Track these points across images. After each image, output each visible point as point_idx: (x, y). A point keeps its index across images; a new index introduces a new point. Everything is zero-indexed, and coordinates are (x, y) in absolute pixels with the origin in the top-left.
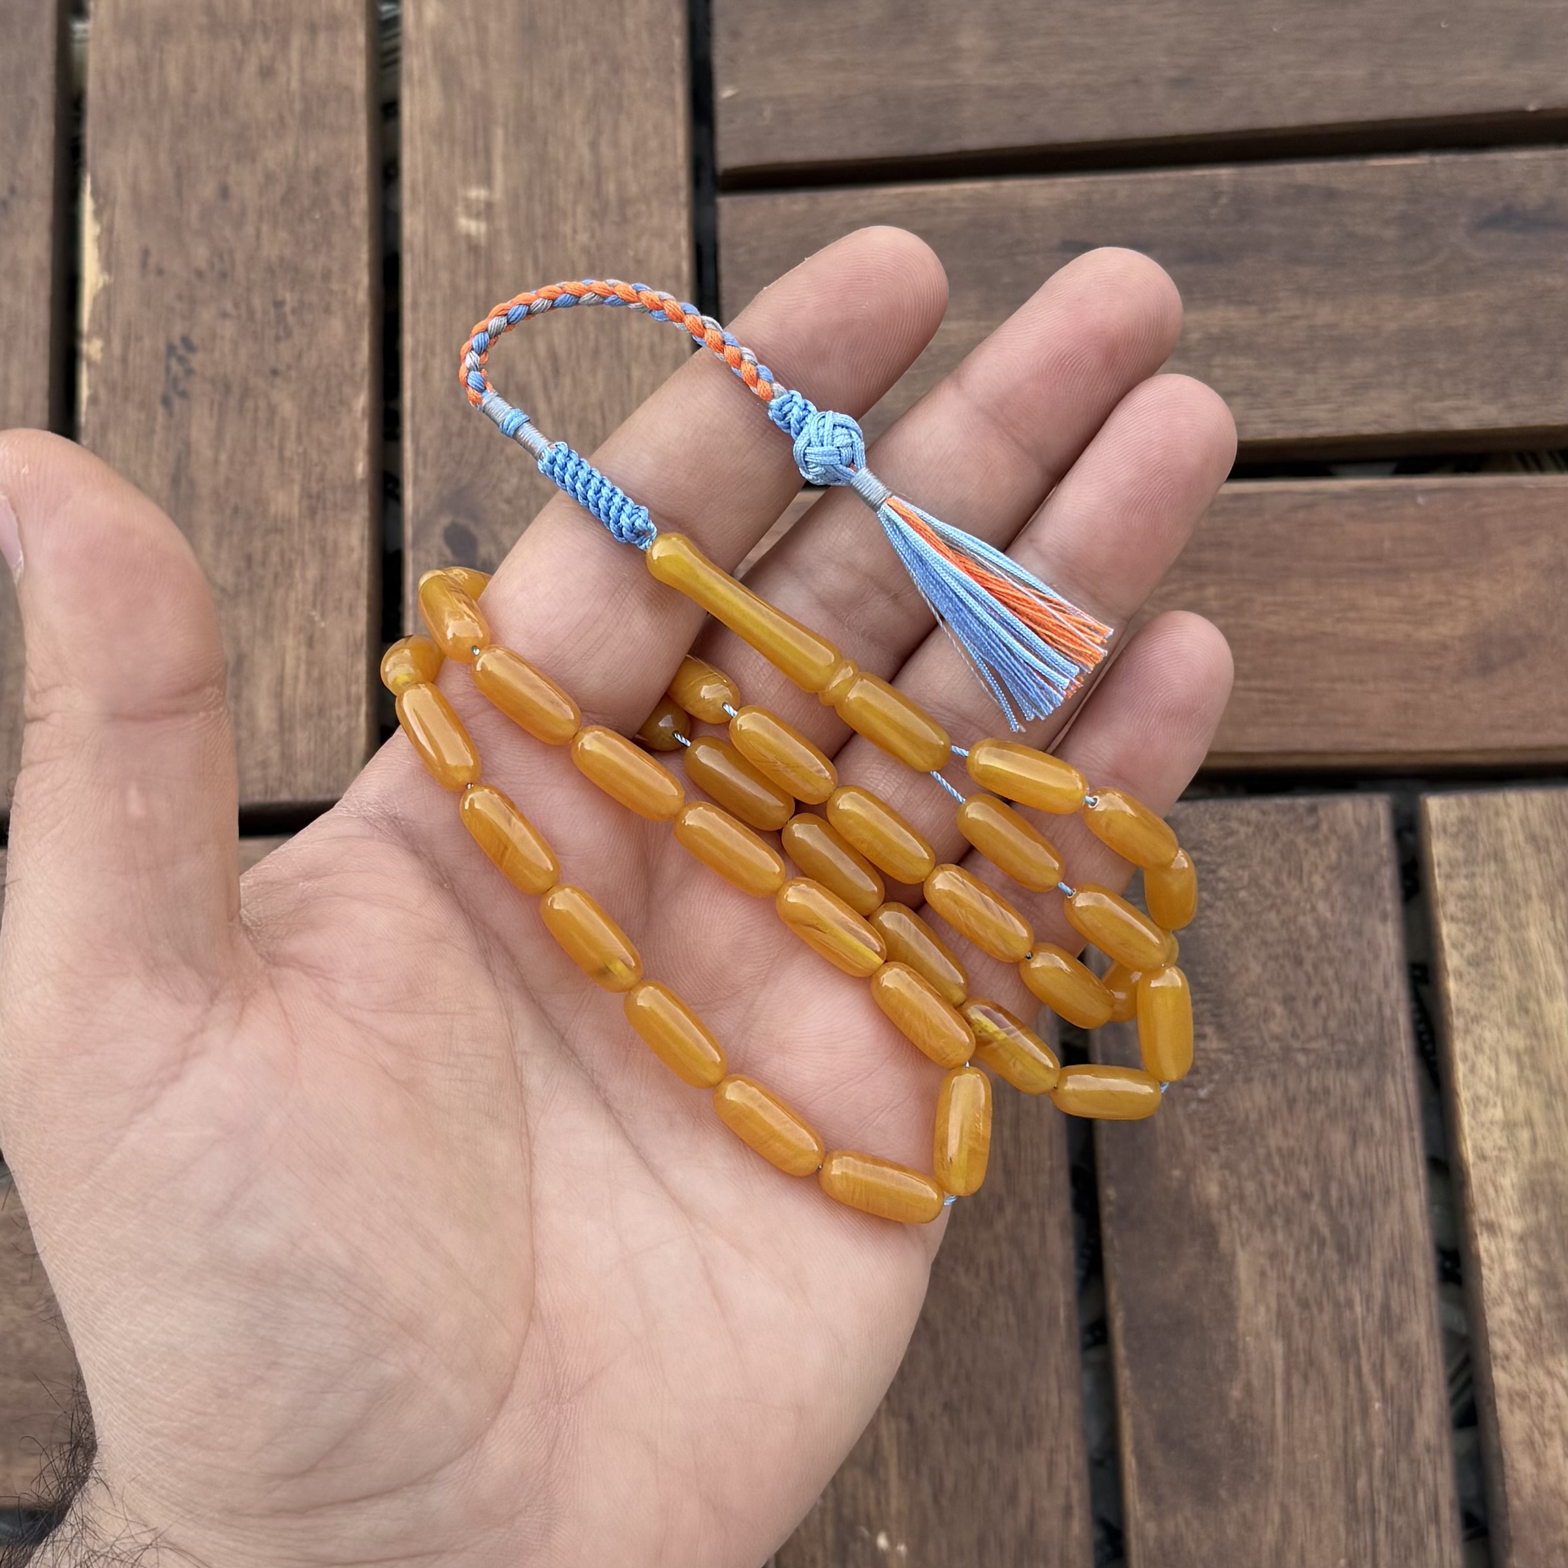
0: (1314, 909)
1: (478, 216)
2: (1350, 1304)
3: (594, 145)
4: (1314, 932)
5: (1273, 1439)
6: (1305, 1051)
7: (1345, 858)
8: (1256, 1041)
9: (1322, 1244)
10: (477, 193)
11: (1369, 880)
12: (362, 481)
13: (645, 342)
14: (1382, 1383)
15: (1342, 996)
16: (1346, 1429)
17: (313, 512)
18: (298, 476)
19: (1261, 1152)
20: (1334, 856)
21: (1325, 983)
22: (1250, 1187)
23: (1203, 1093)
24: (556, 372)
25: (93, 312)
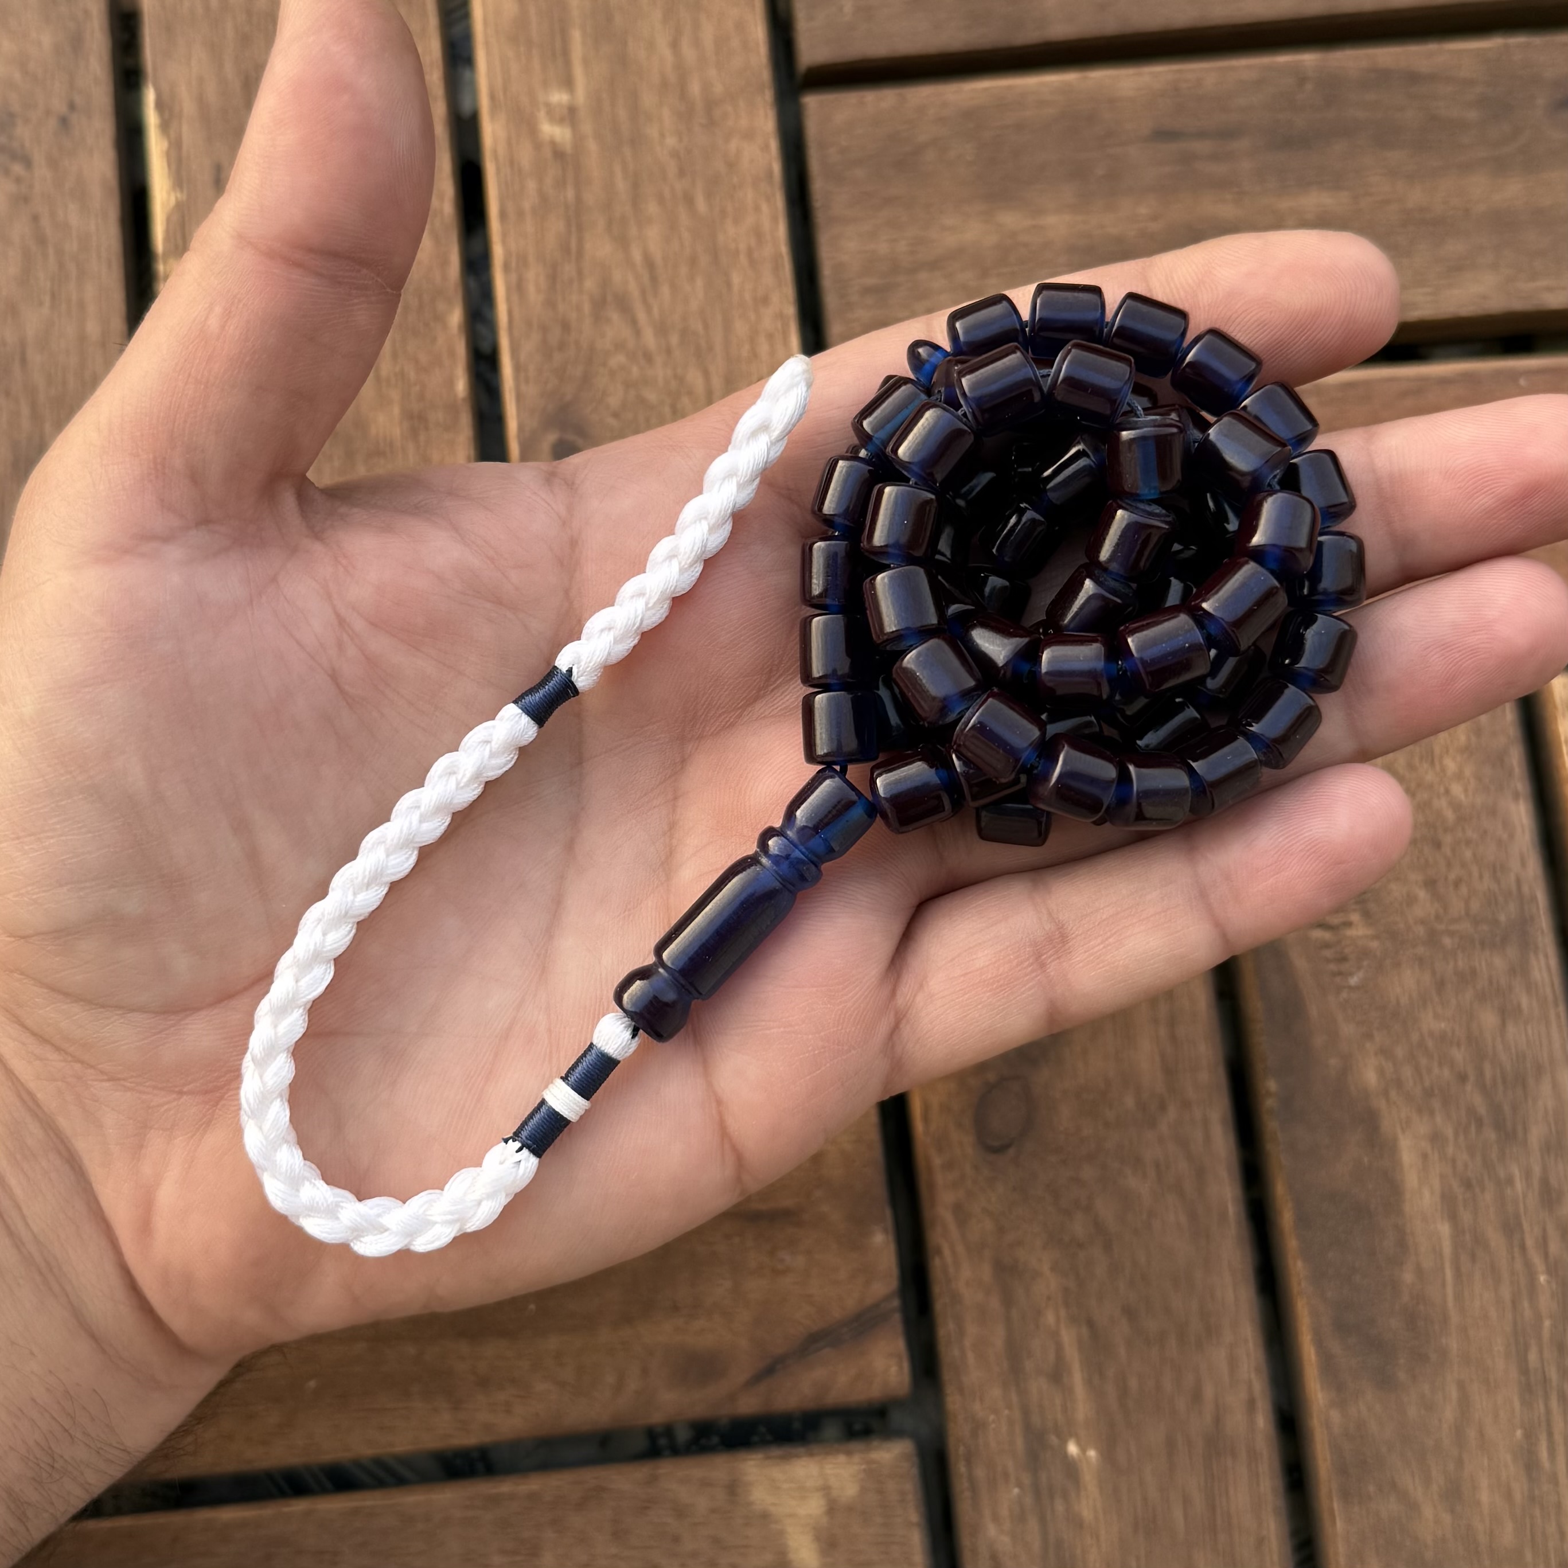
0: (1447, 792)
1: (561, 121)
2: (1510, 1181)
3: (675, 45)
4: (1450, 815)
5: (1445, 1320)
6: (1451, 934)
7: (1473, 739)
8: (1402, 926)
9: (1479, 1122)
10: (559, 97)
11: (1499, 760)
12: (464, 400)
13: (742, 247)
14: (1546, 1255)
15: (1481, 877)
16: (1514, 1303)
17: (414, 433)
18: (395, 395)
19: (1415, 1037)
20: (1463, 738)
21: (1463, 865)
22: (1407, 1072)
23: (1354, 981)
24: (654, 279)
25: (167, 232)
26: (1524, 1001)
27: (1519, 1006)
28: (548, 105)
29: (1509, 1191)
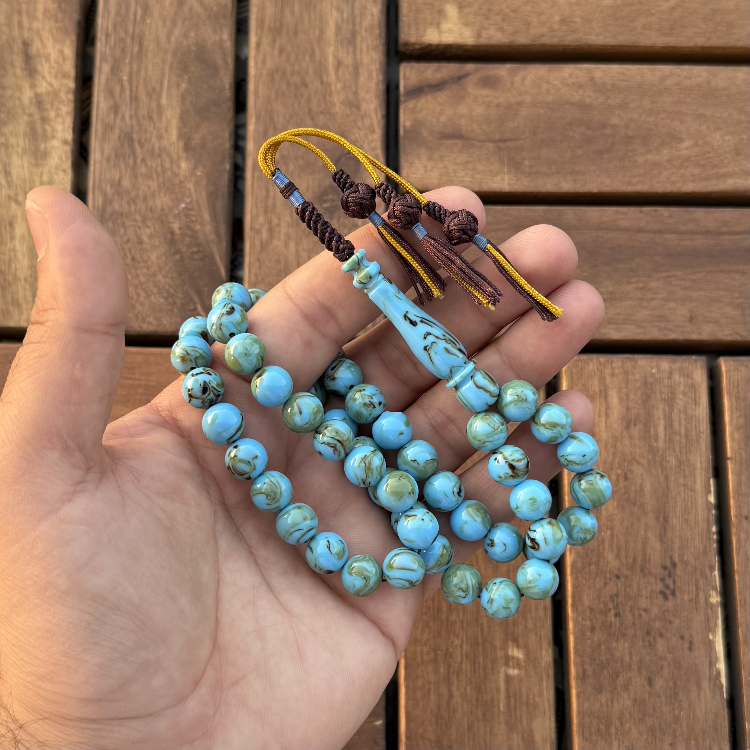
26: (109, 189)
27: (111, 186)
28: (520, 669)
29: (133, 112)
